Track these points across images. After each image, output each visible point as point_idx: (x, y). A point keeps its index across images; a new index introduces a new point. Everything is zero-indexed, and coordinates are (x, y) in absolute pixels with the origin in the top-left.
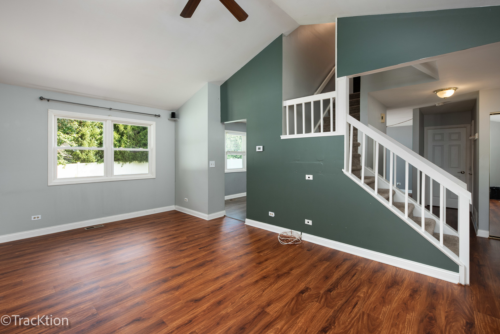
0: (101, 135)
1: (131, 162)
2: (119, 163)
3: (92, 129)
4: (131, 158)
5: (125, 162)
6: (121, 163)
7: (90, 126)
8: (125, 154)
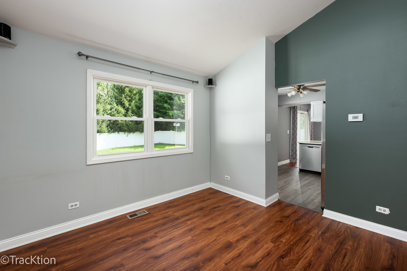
0: (111, 110)
1: (134, 132)
2: (125, 133)
3: (104, 105)
4: (134, 129)
5: (129, 133)
6: (127, 133)
7: (103, 103)
8: (130, 126)
